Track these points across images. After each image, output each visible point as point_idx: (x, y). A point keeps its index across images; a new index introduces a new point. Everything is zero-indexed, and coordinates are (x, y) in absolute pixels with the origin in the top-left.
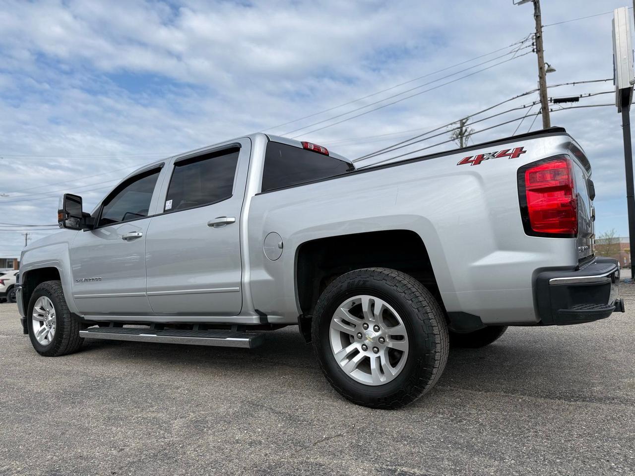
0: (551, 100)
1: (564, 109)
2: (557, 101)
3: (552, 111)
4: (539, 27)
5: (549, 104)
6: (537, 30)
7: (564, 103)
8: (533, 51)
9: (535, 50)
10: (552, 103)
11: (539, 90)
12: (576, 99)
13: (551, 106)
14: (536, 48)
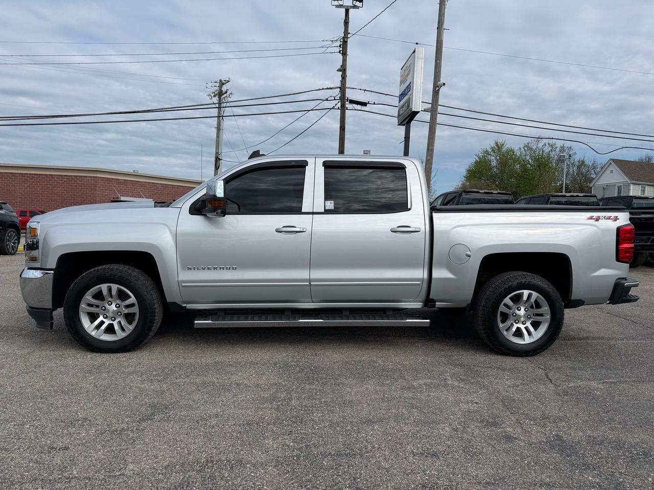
0: (347, 100)
2: (352, 102)
3: (347, 109)
4: (346, 32)
5: (346, 103)
6: (345, 35)
7: (356, 105)
8: (340, 51)
9: (341, 52)
10: (348, 103)
11: (339, 88)
12: (364, 104)
13: (348, 105)
14: (342, 50)
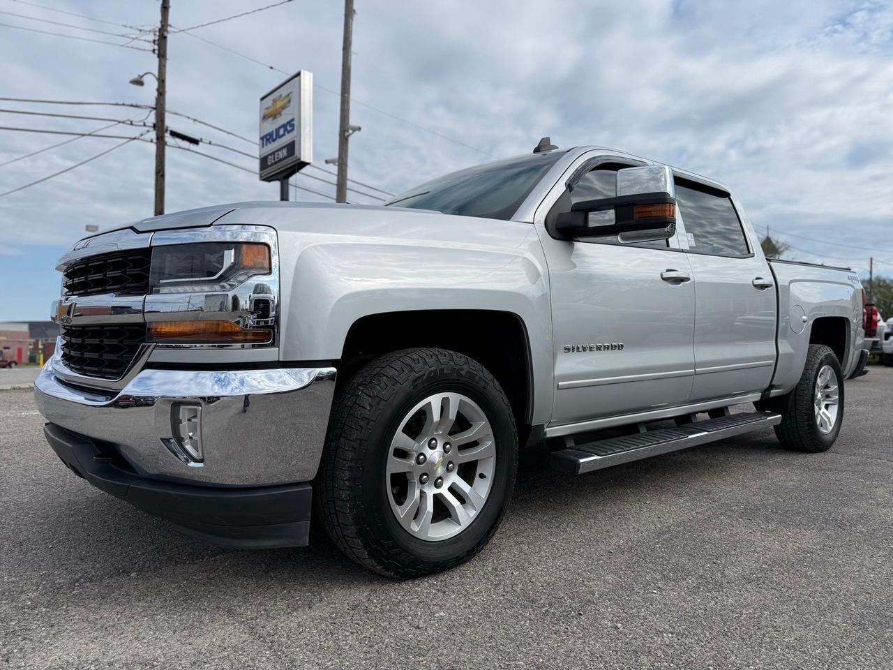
0: (168, 130)
1: (180, 148)
2: (175, 135)
3: (167, 145)
4: (165, 22)
5: (166, 134)
6: (162, 26)
7: (182, 141)
8: (154, 51)
9: (157, 52)
10: (169, 135)
11: (153, 108)
12: (194, 141)
13: (168, 138)
14: (159, 50)
